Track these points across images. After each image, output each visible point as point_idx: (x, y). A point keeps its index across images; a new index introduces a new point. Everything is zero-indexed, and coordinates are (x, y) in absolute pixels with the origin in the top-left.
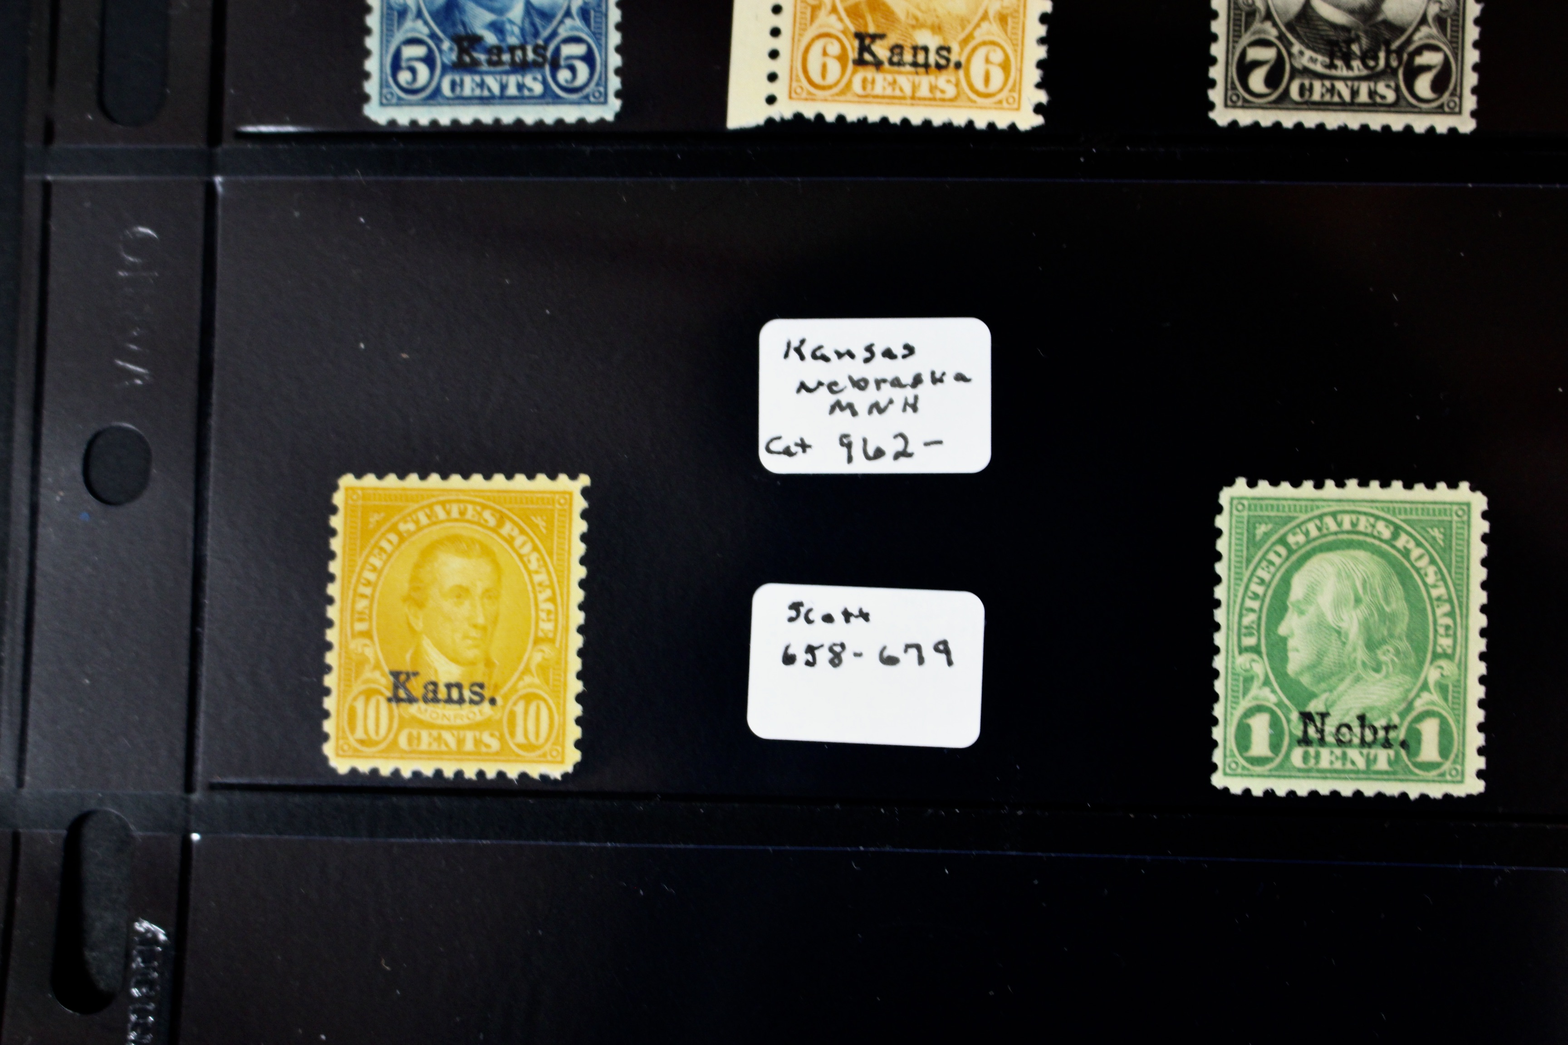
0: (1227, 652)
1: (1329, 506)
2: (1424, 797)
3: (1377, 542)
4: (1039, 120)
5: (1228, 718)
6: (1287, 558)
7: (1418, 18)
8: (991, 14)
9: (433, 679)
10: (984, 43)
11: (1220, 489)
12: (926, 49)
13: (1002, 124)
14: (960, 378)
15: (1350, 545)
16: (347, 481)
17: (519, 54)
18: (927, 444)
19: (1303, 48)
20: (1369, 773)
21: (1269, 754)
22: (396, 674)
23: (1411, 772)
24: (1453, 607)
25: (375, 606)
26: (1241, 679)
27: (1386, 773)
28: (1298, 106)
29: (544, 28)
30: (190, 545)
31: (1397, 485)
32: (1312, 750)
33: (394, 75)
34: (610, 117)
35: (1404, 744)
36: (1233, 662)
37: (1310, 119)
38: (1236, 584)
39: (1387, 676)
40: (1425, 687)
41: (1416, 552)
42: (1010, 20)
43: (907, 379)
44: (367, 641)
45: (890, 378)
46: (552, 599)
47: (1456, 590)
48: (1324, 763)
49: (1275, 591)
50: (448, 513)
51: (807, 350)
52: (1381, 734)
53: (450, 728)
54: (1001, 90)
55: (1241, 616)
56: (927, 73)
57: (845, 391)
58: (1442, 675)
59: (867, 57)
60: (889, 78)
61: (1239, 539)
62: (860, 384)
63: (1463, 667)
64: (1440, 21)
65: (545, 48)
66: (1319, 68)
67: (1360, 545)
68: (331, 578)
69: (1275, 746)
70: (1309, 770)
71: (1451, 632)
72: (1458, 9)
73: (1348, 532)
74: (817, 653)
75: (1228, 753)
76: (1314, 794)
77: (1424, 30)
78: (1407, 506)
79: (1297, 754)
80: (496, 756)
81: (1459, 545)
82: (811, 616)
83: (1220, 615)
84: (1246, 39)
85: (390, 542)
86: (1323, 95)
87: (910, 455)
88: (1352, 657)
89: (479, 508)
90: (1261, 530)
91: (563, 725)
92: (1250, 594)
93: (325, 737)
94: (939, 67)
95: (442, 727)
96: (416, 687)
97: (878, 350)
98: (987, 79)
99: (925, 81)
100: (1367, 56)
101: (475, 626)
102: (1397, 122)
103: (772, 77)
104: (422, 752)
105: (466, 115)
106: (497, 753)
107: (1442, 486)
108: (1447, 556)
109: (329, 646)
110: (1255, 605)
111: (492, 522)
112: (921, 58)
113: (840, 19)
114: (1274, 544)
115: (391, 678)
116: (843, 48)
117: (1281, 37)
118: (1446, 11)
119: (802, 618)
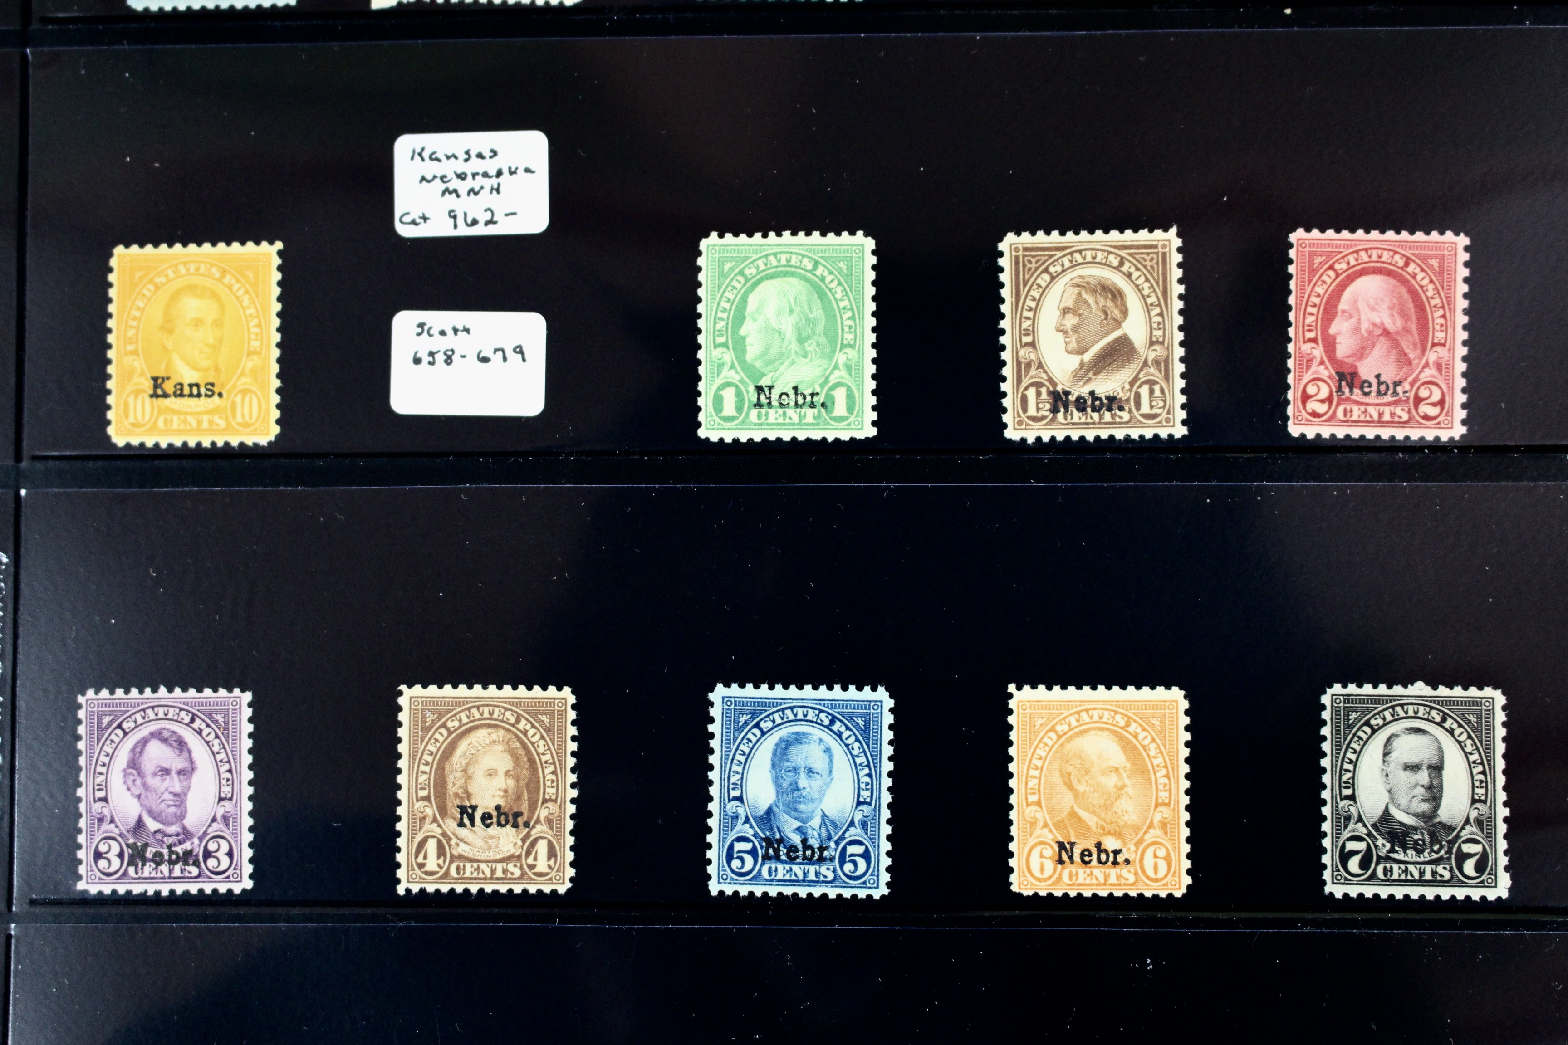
0: (707, 348)
1: (772, 249)
2: (837, 440)
3: (803, 272)
5: (708, 391)
6: (745, 284)
9: (180, 381)
11: (700, 240)
14: (528, 170)
15: (786, 274)
16: (119, 250)
18: (507, 215)
20: (801, 425)
21: (735, 414)
22: (155, 379)
23: (828, 423)
24: (854, 314)
25: (140, 333)
26: (716, 365)
27: (812, 424)
30: (14, 295)
31: (816, 234)
32: (763, 411)
35: (823, 405)
36: (711, 354)
38: (711, 302)
39: (811, 361)
40: (836, 367)
41: (829, 278)
43: (493, 172)
44: (135, 357)
45: (481, 172)
46: (259, 326)
47: (856, 303)
48: (771, 419)
49: (737, 306)
50: (188, 270)
51: (426, 155)
52: (809, 399)
53: (192, 414)
55: (715, 324)
57: (452, 181)
58: (848, 359)
61: (713, 272)
62: (462, 176)
63: (861, 352)
67: (792, 274)
68: (110, 316)
69: (739, 409)
70: (761, 424)
71: (853, 330)
73: (784, 266)
74: (436, 356)
75: (708, 415)
76: (765, 440)
78: (823, 248)
79: (755, 412)
80: (224, 431)
81: (858, 272)
82: (431, 332)
83: (701, 323)
85: (149, 290)
87: (495, 223)
88: (789, 348)
89: (208, 266)
90: (728, 266)
91: (268, 410)
92: (720, 308)
93: (108, 423)
95: (186, 413)
96: (169, 387)
97: (473, 154)
101: (207, 345)
104: (174, 430)
106: (224, 430)
107: (845, 234)
108: (849, 280)
109: (109, 362)
110: (725, 315)
111: (217, 275)
114: (736, 275)
115: (152, 382)
119: (425, 334)
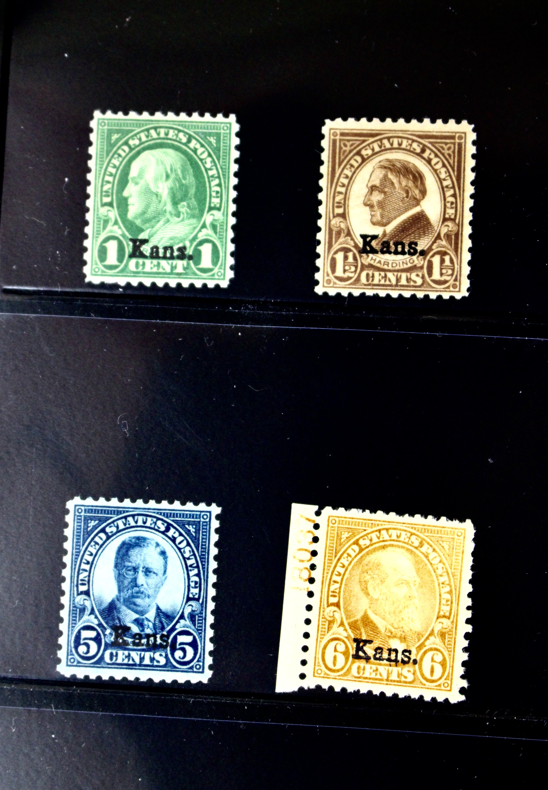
4: (462, 698)
8: (436, 632)
10: (431, 649)
12: (396, 651)
13: (440, 699)
17: (152, 639)
29: (168, 625)
33: (76, 648)
34: (205, 681)
42: (447, 635)
54: (440, 678)
56: (396, 666)
59: (361, 654)
60: (374, 667)
65: (168, 636)
94: (404, 662)
98: (432, 672)
99: (395, 670)
103: (304, 663)
105: (119, 674)
112: (393, 656)
113: (345, 630)
116: (347, 647)
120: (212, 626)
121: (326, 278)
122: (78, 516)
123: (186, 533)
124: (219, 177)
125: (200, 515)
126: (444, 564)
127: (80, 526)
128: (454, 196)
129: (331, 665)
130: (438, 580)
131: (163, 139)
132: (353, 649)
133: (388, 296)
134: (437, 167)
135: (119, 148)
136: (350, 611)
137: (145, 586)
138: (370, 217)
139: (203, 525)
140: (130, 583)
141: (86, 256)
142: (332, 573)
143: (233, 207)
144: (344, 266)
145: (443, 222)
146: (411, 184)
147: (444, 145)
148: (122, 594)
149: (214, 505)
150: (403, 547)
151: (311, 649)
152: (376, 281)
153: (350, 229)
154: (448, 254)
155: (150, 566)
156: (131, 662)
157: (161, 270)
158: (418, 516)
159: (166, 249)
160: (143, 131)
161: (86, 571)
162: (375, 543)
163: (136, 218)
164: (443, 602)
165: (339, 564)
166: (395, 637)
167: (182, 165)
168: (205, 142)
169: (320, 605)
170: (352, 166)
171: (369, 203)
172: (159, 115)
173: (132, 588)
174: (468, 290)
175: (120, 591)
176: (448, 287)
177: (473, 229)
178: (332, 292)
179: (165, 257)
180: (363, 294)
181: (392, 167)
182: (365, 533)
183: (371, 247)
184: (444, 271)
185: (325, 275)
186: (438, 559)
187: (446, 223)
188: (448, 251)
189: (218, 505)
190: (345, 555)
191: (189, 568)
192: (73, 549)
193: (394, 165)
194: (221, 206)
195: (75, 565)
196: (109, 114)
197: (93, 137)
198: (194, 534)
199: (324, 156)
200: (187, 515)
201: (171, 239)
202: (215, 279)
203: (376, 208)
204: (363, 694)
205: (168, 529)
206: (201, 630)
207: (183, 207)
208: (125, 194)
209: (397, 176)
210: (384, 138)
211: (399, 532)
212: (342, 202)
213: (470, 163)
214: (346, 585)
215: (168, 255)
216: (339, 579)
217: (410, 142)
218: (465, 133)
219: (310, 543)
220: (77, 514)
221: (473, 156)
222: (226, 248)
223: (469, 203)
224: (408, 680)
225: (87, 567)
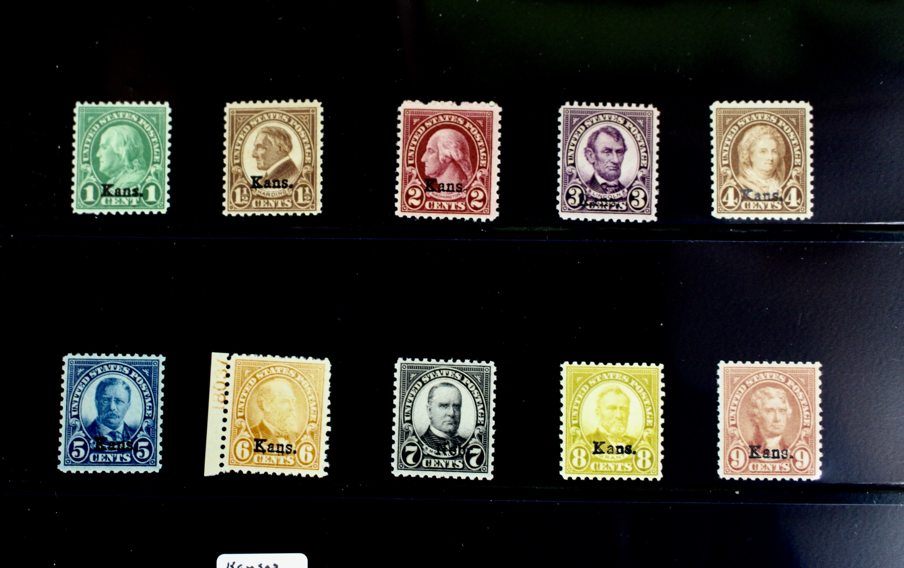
4: (326, 474)
7: (471, 435)
8: (308, 432)
10: (305, 443)
12: (282, 445)
13: (312, 475)
17: (121, 445)
19: (427, 447)
28: (426, 469)
29: (132, 435)
33: (70, 453)
34: (157, 471)
37: (430, 474)
42: (315, 434)
54: (311, 462)
56: (283, 455)
59: (259, 448)
60: (268, 457)
64: (480, 436)
66: (433, 454)
72: (486, 432)
77: (474, 440)
84: (406, 442)
86: (435, 465)
94: (288, 453)
98: (306, 458)
99: (282, 458)
100: (452, 449)
102: (463, 476)
103: (222, 456)
105: (99, 470)
112: (280, 449)
113: (249, 433)
116: (250, 445)
117: (419, 442)
118: (482, 432)
120: (161, 435)
121: (230, 205)
122: (71, 366)
123: (143, 374)
124: (159, 143)
125: (152, 363)
126: (311, 387)
127: (72, 372)
128: (310, 148)
129: (240, 457)
130: (308, 398)
131: (122, 119)
132: (254, 445)
133: (270, 215)
134: (299, 131)
135: (93, 126)
136: (252, 421)
137: (116, 410)
138: (257, 164)
139: (154, 369)
140: (105, 409)
141: (73, 197)
142: (239, 397)
143: (168, 162)
144: (241, 197)
145: (304, 166)
146: (282, 142)
147: (302, 116)
148: (101, 416)
149: (161, 356)
150: (285, 378)
151: (227, 447)
152: (262, 206)
153: (244, 172)
154: (308, 186)
155: (119, 397)
156: (108, 461)
157: (122, 204)
158: (294, 358)
159: (125, 190)
160: (108, 114)
161: (76, 402)
162: (266, 376)
163: (105, 170)
164: (312, 412)
165: (244, 391)
166: (281, 436)
167: (135, 136)
168: (149, 120)
169: (232, 418)
170: (244, 132)
171: (256, 155)
172: (118, 104)
173: (108, 411)
174: (322, 209)
175: (100, 413)
176: (308, 208)
177: (323, 170)
178: (234, 214)
179: (124, 196)
180: (254, 215)
181: (270, 132)
182: (260, 370)
183: (258, 184)
184: (305, 197)
185: (229, 203)
186: (308, 385)
187: (306, 166)
188: (308, 184)
189: (164, 356)
190: (247, 385)
191: (146, 397)
192: (67, 387)
193: (271, 131)
194: (160, 161)
195: (69, 398)
196: (86, 104)
197: (76, 119)
198: (148, 375)
199: (226, 127)
200: (143, 363)
201: (129, 183)
202: (158, 208)
203: (261, 158)
204: (262, 475)
205: (130, 372)
206: (154, 438)
207: (136, 163)
208: (98, 155)
209: (273, 137)
210: (265, 113)
211: (281, 368)
212: (239, 155)
213: (320, 127)
214: (248, 404)
215: (127, 194)
216: (243, 400)
217: (281, 115)
218: (316, 108)
219: (224, 378)
220: (70, 364)
221: (322, 123)
222: (164, 188)
223: (320, 153)
224: (290, 464)
225: (77, 399)
